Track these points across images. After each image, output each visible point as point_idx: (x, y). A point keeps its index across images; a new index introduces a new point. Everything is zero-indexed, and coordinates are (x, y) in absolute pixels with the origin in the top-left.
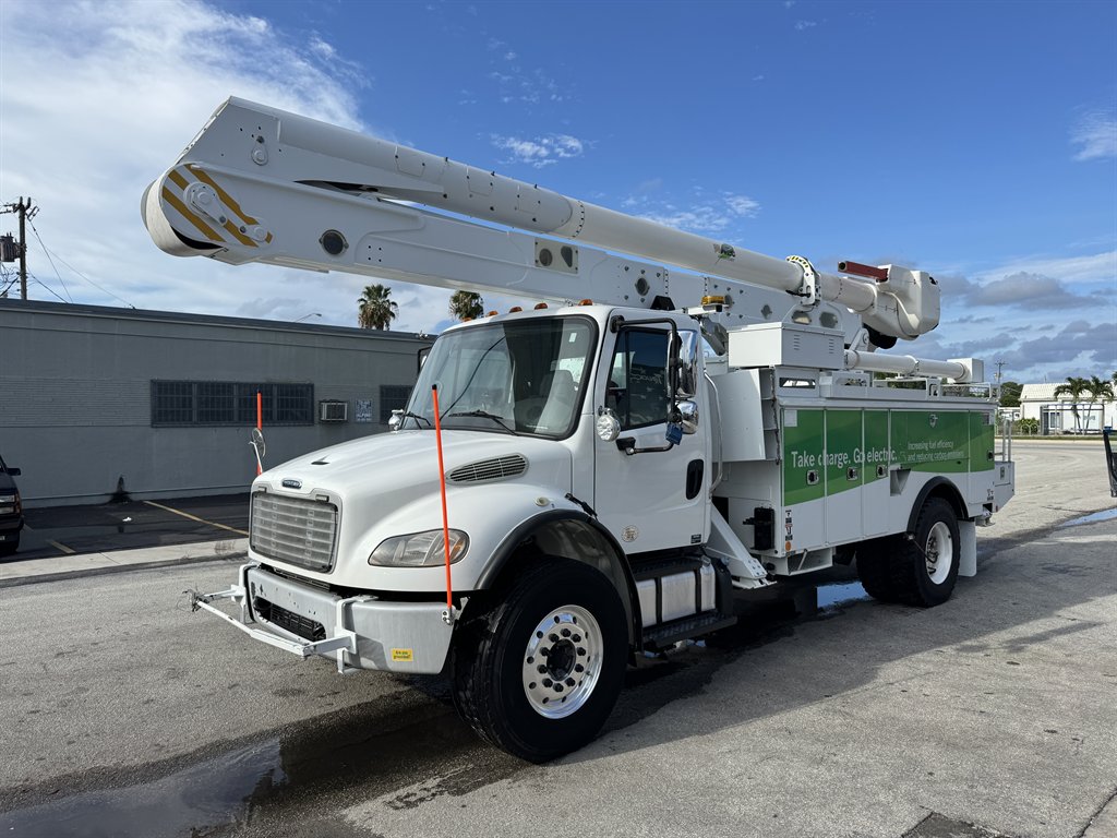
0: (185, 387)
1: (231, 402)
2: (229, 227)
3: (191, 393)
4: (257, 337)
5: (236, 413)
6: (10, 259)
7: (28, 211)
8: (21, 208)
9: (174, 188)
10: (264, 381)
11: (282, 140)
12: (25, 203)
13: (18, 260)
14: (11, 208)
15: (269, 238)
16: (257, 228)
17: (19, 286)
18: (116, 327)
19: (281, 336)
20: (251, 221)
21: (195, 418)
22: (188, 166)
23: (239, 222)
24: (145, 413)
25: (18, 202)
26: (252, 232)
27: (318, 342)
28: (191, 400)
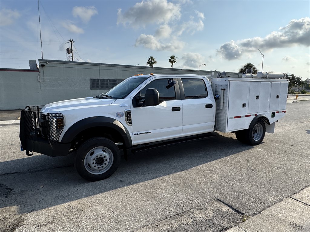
0: (98, 80)
1: (108, 83)
3: (99, 82)
4: (113, 68)
5: (109, 86)
6: (69, 53)
7: (72, 42)
8: (71, 41)
10: (115, 79)
12: (71, 40)
13: (71, 53)
14: (69, 42)
17: (72, 59)
18: (82, 67)
19: (119, 68)
21: (100, 87)
24: (89, 86)
25: (70, 40)
27: (127, 69)
28: (99, 83)
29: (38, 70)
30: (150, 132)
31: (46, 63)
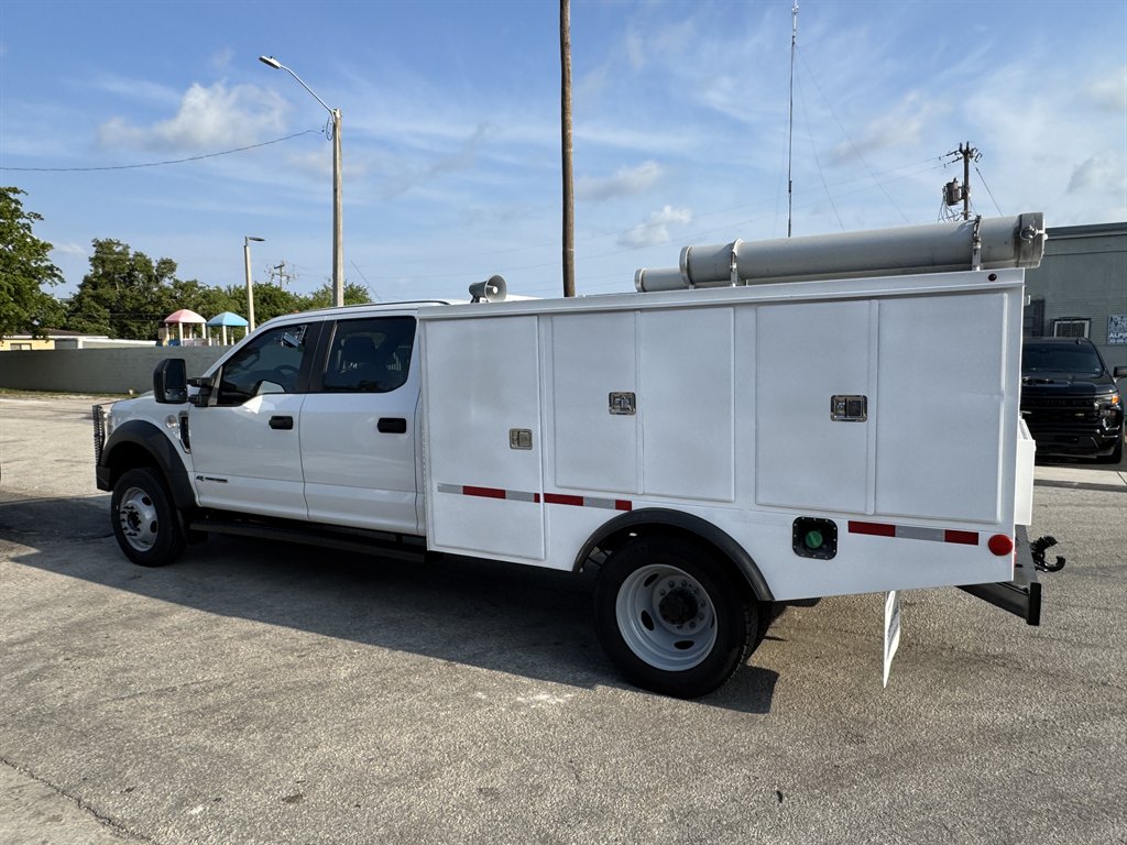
6: (951, 201)
8: (967, 154)
13: (963, 201)
30: (225, 481)
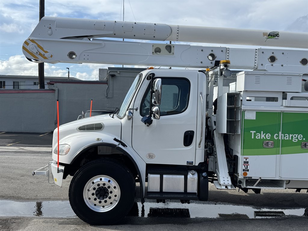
2: (40, 54)
9: (26, 46)
11: (56, 27)
15: (51, 56)
16: (48, 54)
20: (46, 52)
22: (29, 39)
23: (43, 53)
26: (46, 55)
29: (106, 83)
31: (117, 72)
